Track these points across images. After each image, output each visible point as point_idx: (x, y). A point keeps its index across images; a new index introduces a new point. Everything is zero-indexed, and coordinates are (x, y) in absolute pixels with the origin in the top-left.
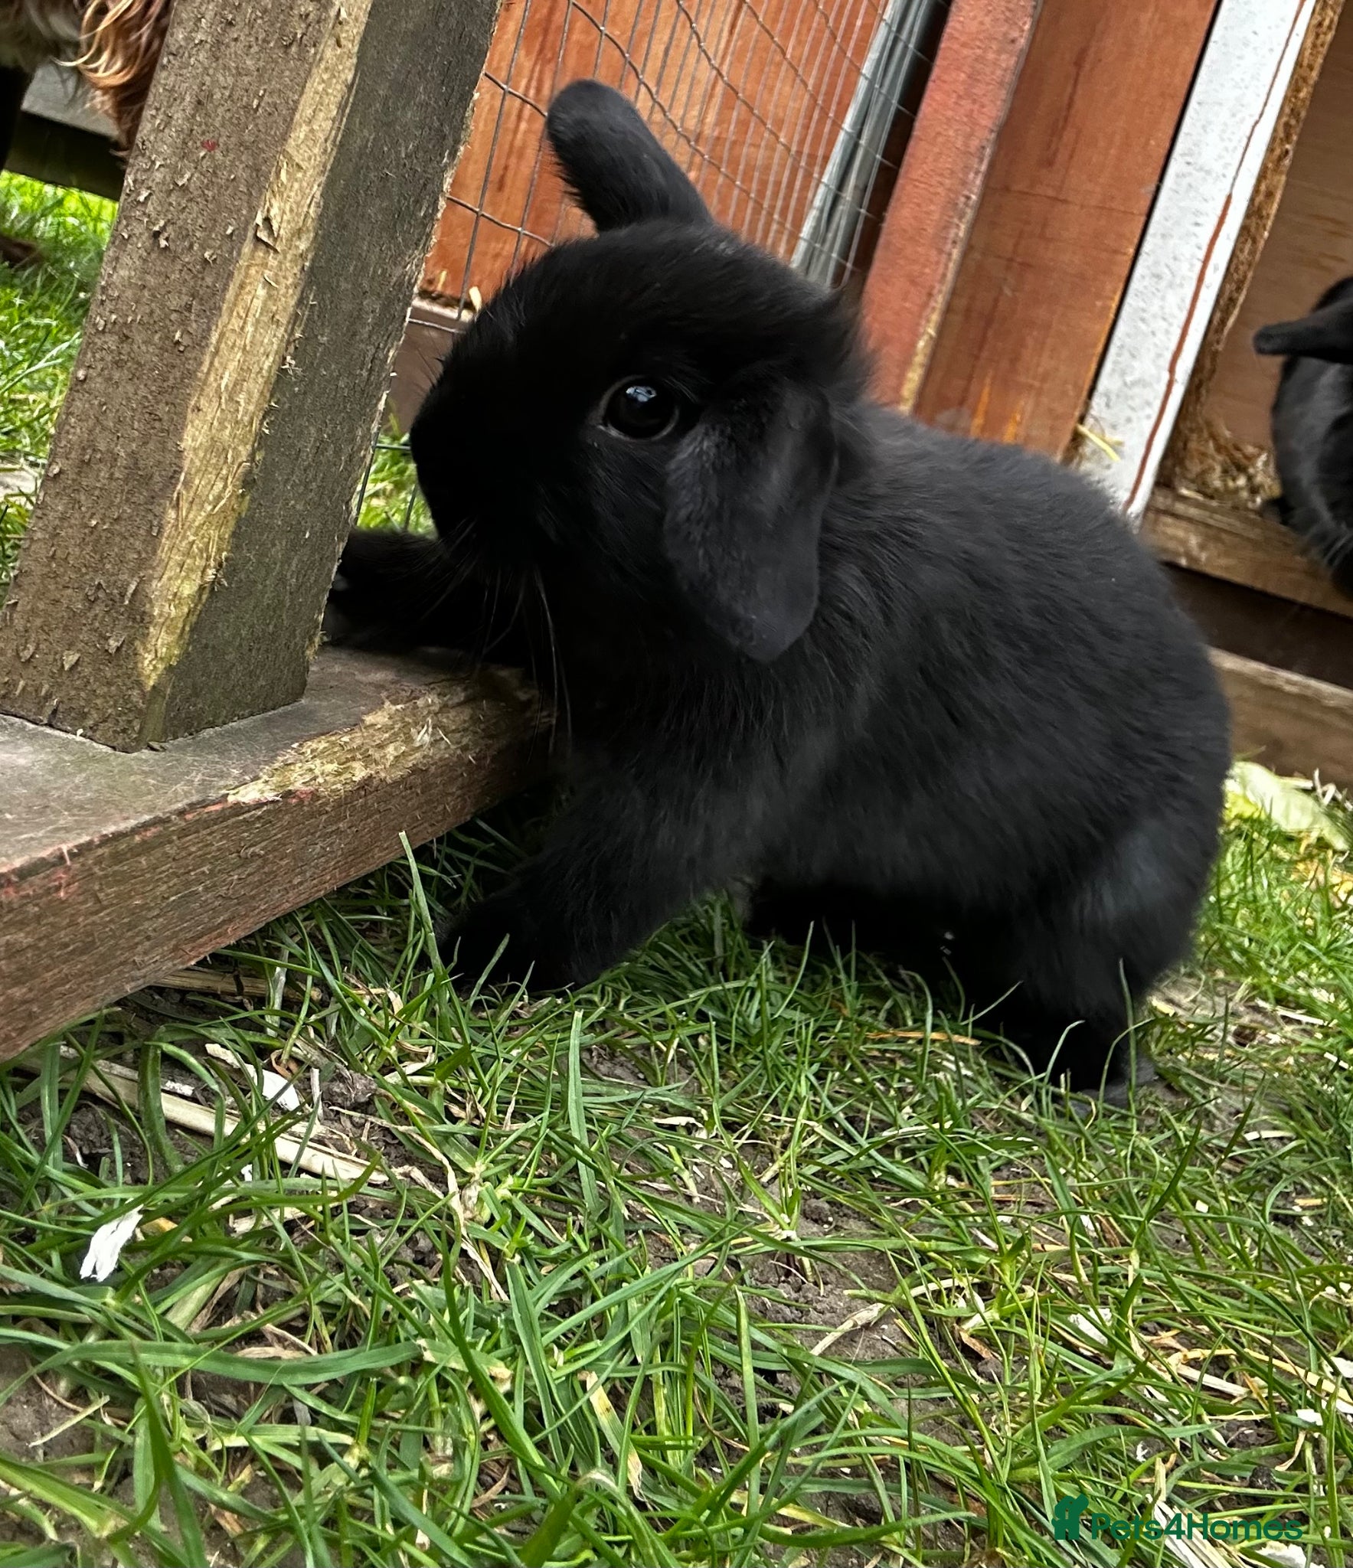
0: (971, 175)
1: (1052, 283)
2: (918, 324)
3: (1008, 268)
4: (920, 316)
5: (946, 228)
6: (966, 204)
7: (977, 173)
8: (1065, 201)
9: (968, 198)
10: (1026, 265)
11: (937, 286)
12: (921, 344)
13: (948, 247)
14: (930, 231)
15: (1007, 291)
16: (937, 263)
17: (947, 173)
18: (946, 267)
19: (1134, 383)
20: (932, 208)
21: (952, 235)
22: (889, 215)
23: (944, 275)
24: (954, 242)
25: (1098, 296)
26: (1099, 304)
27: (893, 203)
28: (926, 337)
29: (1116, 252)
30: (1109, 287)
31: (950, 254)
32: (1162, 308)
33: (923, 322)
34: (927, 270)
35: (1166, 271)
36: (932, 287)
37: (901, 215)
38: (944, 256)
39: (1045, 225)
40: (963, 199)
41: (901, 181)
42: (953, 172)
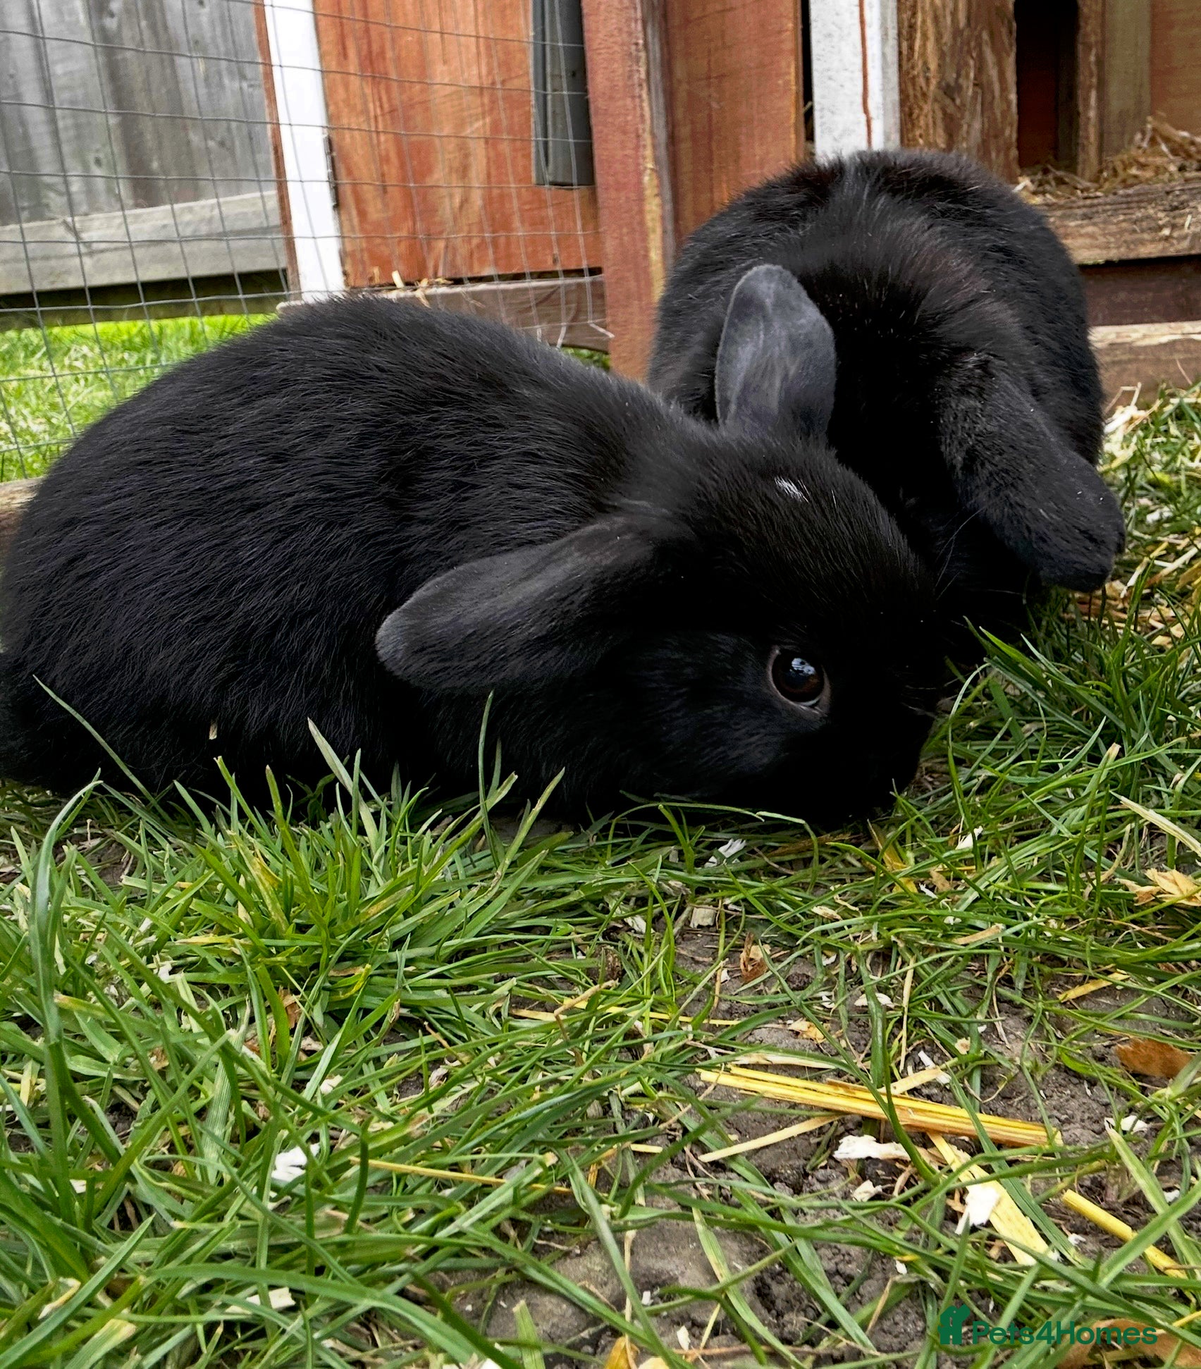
0: (633, 25)
1: (742, 82)
2: (638, 164)
3: (709, 86)
4: (637, 158)
5: (630, 77)
6: (638, 50)
7: (636, 21)
8: (732, 9)
9: (637, 44)
10: (722, 77)
11: (640, 126)
12: (646, 179)
13: (637, 91)
14: (621, 84)
15: (715, 105)
16: (634, 108)
17: (616, 32)
18: (642, 108)
19: (841, 136)
20: (616, 65)
21: (636, 81)
22: (590, 87)
23: (642, 116)
24: (640, 85)
25: (778, 75)
26: (780, 82)
27: (589, 76)
28: (648, 172)
29: (780, 32)
30: (783, 64)
31: (640, 97)
32: (841, 60)
33: (641, 161)
34: (629, 118)
35: (834, 28)
36: (637, 130)
37: (598, 81)
38: (637, 100)
39: (723, 37)
40: (633, 47)
41: (588, 54)
42: (620, 30)
